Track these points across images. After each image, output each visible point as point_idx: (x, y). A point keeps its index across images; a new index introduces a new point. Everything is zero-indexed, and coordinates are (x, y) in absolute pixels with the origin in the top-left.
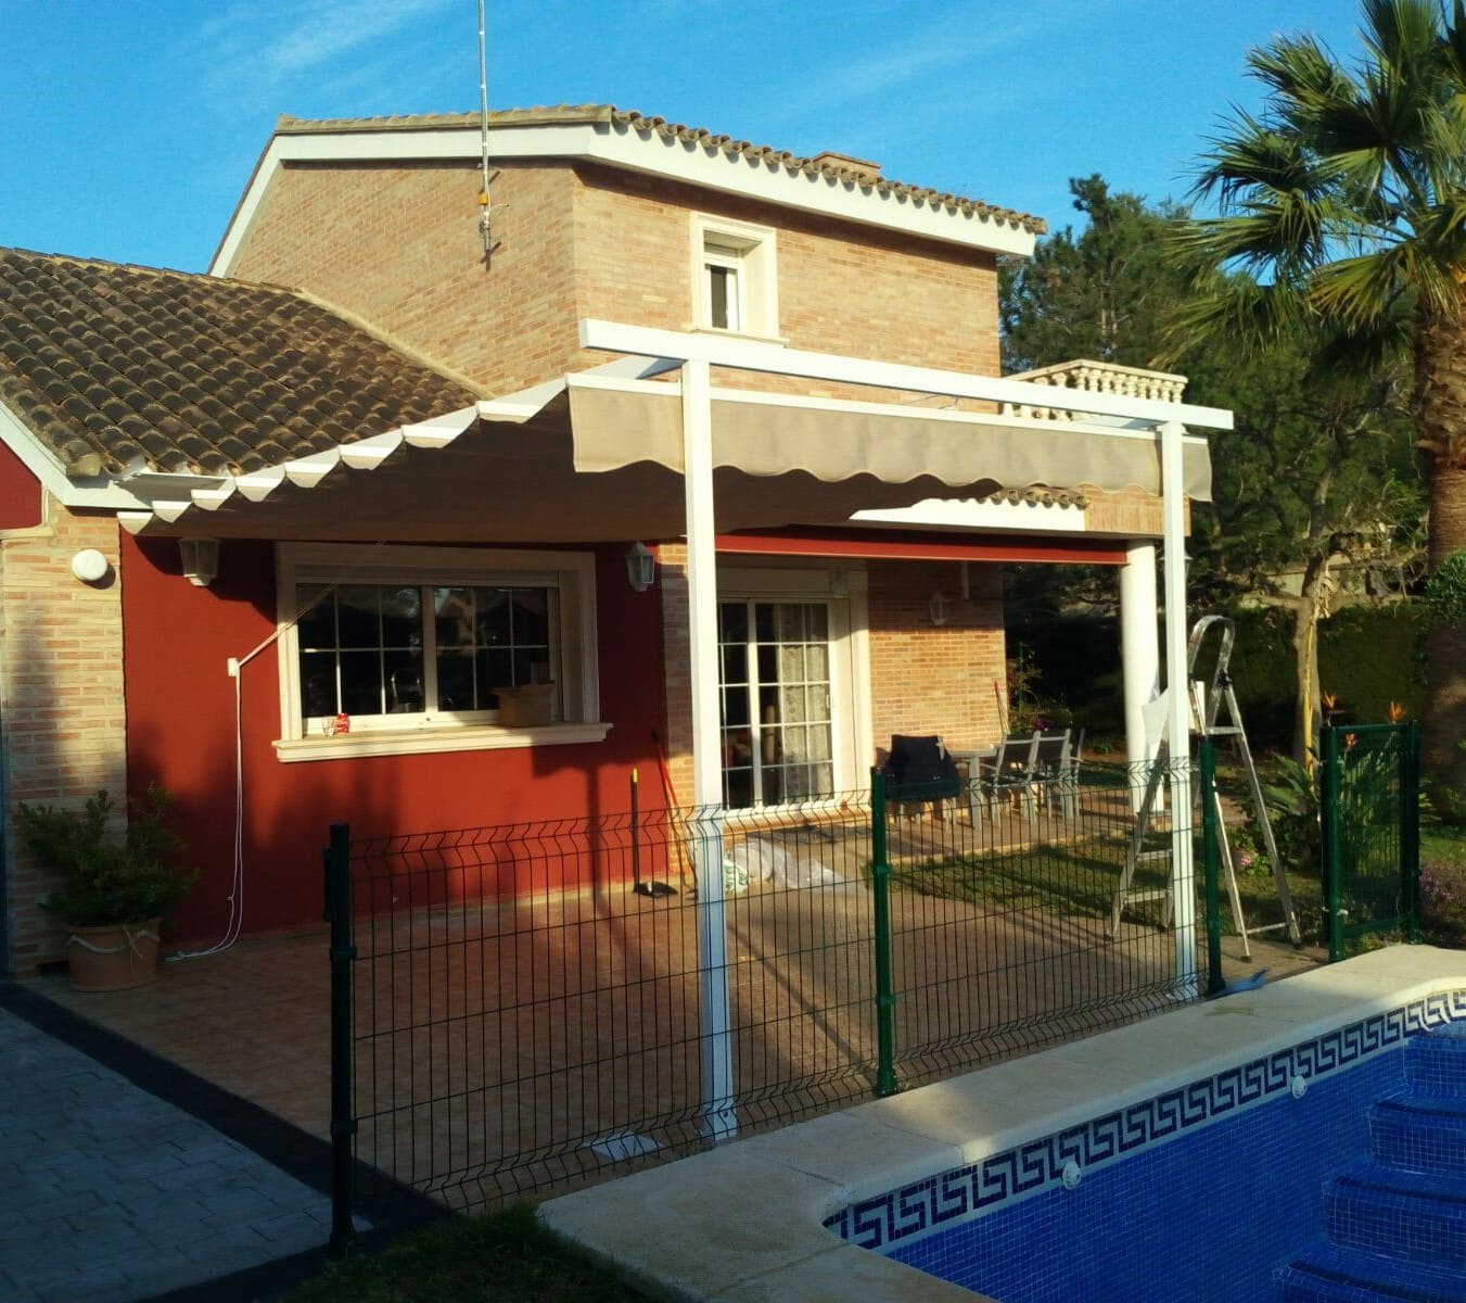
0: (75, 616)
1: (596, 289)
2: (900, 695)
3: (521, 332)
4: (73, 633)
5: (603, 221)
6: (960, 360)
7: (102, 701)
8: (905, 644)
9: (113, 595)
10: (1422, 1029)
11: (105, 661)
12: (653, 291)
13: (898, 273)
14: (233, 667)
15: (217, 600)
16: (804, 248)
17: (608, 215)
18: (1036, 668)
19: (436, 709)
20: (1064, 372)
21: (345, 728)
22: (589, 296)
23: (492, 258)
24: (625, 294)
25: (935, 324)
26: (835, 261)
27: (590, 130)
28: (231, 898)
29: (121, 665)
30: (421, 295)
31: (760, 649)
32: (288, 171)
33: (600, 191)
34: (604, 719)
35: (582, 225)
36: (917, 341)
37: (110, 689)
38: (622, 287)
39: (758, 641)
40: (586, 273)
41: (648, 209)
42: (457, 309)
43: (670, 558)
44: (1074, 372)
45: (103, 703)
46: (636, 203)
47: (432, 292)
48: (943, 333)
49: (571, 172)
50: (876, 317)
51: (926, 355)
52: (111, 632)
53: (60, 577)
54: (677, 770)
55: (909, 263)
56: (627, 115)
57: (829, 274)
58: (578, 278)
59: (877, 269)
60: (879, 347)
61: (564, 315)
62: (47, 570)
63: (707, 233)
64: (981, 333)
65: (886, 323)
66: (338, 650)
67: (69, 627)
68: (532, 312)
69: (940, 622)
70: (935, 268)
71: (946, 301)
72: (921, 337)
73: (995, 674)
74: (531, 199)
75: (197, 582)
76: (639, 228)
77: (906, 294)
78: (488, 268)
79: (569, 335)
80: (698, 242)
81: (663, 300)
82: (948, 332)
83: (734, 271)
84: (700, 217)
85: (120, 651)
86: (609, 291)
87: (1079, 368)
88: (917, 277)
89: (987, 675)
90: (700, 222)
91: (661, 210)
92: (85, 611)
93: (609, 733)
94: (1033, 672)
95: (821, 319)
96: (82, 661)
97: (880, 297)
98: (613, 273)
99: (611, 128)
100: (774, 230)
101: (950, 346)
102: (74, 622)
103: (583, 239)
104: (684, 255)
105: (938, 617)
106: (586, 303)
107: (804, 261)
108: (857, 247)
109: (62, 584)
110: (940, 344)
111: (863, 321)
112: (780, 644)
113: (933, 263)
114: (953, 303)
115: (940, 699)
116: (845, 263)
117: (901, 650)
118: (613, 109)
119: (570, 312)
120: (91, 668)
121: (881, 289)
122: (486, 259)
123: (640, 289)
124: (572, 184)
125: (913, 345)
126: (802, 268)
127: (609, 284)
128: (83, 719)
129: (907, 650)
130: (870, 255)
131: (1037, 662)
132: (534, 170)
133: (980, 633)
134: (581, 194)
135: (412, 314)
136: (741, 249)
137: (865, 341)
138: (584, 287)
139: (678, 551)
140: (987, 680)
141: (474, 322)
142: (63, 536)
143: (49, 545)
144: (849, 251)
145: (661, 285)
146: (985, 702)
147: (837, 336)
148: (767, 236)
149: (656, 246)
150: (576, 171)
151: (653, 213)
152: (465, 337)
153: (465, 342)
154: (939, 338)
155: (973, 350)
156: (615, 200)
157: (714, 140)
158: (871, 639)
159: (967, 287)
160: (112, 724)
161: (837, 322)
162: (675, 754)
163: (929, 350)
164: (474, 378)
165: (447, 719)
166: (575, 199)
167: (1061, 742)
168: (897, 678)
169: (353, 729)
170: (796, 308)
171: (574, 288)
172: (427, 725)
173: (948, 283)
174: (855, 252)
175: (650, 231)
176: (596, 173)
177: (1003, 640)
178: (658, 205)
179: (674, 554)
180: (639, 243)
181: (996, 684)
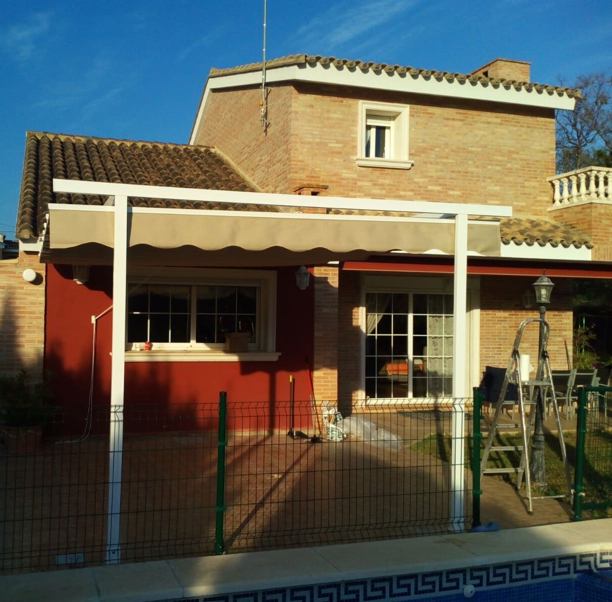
0: (25, 296)
1: (302, 143)
2: (500, 345)
3: (274, 164)
4: (24, 304)
5: (308, 110)
6: (528, 167)
7: (34, 332)
8: (505, 318)
9: (41, 288)
10: (592, 570)
11: (37, 315)
12: (335, 141)
13: (489, 123)
14: (93, 319)
15: (89, 290)
16: (428, 113)
17: (312, 106)
18: (593, 333)
19: (195, 341)
20: (583, 173)
21: (150, 348)
22: (298, 146)
23: (268, 129)
24: (318, 144)
25: (512, 149)
26: (448, 119)
27: (296, 67)
28: (86, 419)
29: (44, 317)
30: (247, 148)
31: (415, 317)
32: (214, 94)
33: (307, 95)
34: (277, 351)
35: (296, 113)
36: (499, 158)
37: (38, 327)
38: (317, 140)
39: (414, 313)
40: (297, 135)
41: (334, 101)
42: (257, 154)
43: (320, 274)
44: (588, 173)
45: (35, 333)
46: (327, 99)
47: (250, 146)
48: (517, 153)
49: (292, 88)
50: (473, 146)
51: (506, 165)
52: (40, 303)
53: (20, 280)
54: (319, 378)
55: (496, 117)
56: (314, 58)
57: (444, 126)
58: (293, 139)
59: (474, 122)
60: (474, 162)
61: (287, 156)
62: (15, 277)
63: (367, 110)
64: (543, 152)
65: (480, 149)
66: (149, 313)
67: (23, 301)
68: (278, 155)
69: (528, 306)
70: (513, 119)
71: (520, 136)
72: (503, 156)
73: (565, 336)
74: (280, 101)
75: (79, 283)
76: (328, 111)
77: (493, 133)
78: (266, 134)
79: (288, 166)
80: (362, 115)
81: (341, 145)
82: (521, 153)
83: (389, 128)
84: (363, 103)
85: (44, 312)
86: (309, 143)
87: (591, 171)
88: (501, 124)
89: (559, 336)
90: (363, 105)
91: (342, 102)
92: (30, 294)
93: (280, 357)
94: (592, 336)
95: (437, 149)
96: (26, 315)
97: (476, 136)
98: (312, 134)
99: (307, 65)
100: (408, 106)
101: (522, 160)
102: (25, 299)
103: (297, 120)
104: (354, 122)
105: (527, 304)
106: (296, 149)
107: (428, 120)
108: (462, 111)
109: (20, 283)
110: (515, 159)
111: (464, 149)
112: (428, 315)
113: (512, 116)
114: (524, 137)
115: (527, 348)
116: (454, 119)
117: (502, 321)
118: (306, 56)
119: (289, 154)
120: (31, 318)
121: (476, 132)
122: (266, 131)
123: (327, 141)
124: (292, 93)
125: (497, 160)
126: (427, 124)
127: (310, 140)
128: (26, 339)
129: (506, 321)
130: (471, 114)
131: (595, 331)
132: (281, 87)
133: (557, 313)
134: (296, 98)
135: (244, 157)
136: (393, 117)
137: (466, 159)
138: (296, 142)
139: (325, 270)
140: (560, 339)
141: (261, 160)
142: (22, 263)
143: (16, 267)
144: (457, 113)
145: (339, 138)
146: (557, 351)
147: (447, 158)
148: (405, 109)
149: (338, 119)
150: (294, 87)
151: (337, 103)
152: (259, 167)
153: (258, 169)
154: (514, 156)
155: (537, 161)
156: (315, 99)
157: (365, 65)
158: (481, 314)
159: (535, 128)
160: (39, 342)
161: (447, 150)
162: (318, 369)
163: (508, 162)
164: (260, 186)
165: (202, 346)
166: (293, 100)
167: (592, 376)
168: (499, 336)
169: (153, 349)
170: (421, 145)
171: (290, 143)
172: (190, 349)
173: (522, 126)
174: (461, 114)
175: (335, 113)
176: (304, 87)
177: (571, 318)
178: (340, 99)
179: (323, 272)
180: (328, 119)
181: (565, 342)
